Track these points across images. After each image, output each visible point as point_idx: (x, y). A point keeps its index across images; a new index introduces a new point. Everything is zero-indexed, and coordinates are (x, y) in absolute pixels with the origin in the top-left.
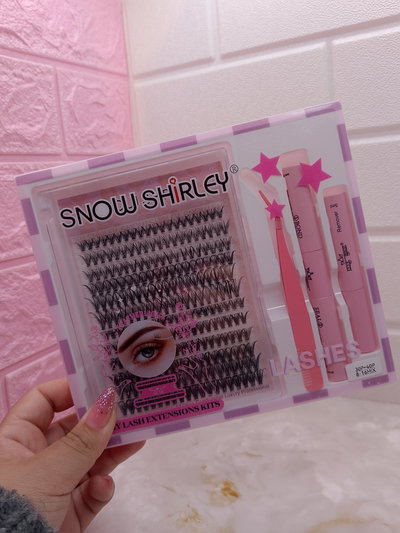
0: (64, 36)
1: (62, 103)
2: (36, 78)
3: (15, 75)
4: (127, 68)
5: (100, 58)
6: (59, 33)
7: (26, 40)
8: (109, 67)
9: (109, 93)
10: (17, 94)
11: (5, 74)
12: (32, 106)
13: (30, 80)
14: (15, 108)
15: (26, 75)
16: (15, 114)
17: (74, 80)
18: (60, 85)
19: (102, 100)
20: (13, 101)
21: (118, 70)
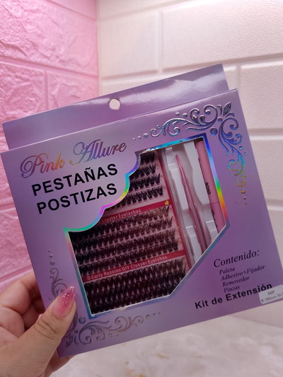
0: (53, 49)
2: (32, 79)
3: (16, 77)
4: (98, 72)
5: (79, 65)
6: (51, 47)
7: (26, 53)
8: (85, 71)
9: (84, 89)
10: (17, 90)
11: (9, 76)
12: (27, 98)
13: (27, 80)
15: (25, 76)
16: (15, 103)
18: (49, 84)
19: (78, 94)
20: (14, 95)
21: (92, 73)
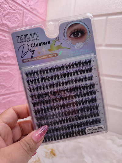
1: (24, 21)
2: (17, 10)
3: (9, 6)
4: (46, 18)
8: (41, 16)
13: (14, 10)
14: (7, 16)
15: (14, 8)
16: (7, 18)
18: (24, 16)
21: (43, 18)
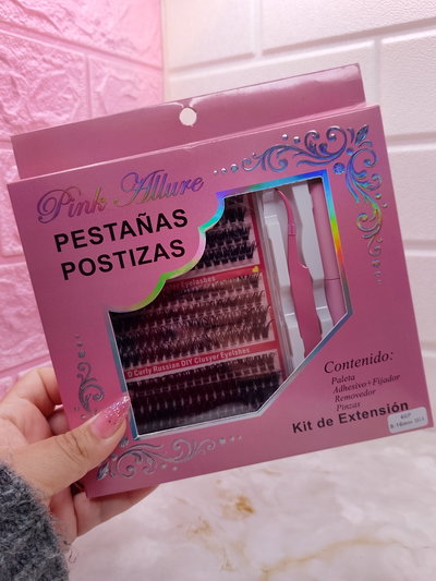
1: (92, 94)
17: (106, 70)
